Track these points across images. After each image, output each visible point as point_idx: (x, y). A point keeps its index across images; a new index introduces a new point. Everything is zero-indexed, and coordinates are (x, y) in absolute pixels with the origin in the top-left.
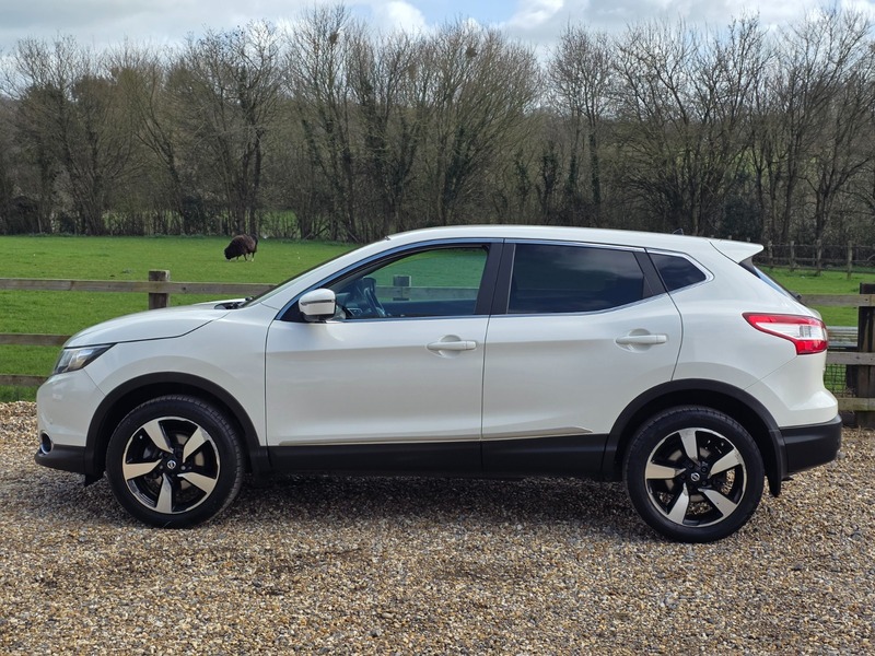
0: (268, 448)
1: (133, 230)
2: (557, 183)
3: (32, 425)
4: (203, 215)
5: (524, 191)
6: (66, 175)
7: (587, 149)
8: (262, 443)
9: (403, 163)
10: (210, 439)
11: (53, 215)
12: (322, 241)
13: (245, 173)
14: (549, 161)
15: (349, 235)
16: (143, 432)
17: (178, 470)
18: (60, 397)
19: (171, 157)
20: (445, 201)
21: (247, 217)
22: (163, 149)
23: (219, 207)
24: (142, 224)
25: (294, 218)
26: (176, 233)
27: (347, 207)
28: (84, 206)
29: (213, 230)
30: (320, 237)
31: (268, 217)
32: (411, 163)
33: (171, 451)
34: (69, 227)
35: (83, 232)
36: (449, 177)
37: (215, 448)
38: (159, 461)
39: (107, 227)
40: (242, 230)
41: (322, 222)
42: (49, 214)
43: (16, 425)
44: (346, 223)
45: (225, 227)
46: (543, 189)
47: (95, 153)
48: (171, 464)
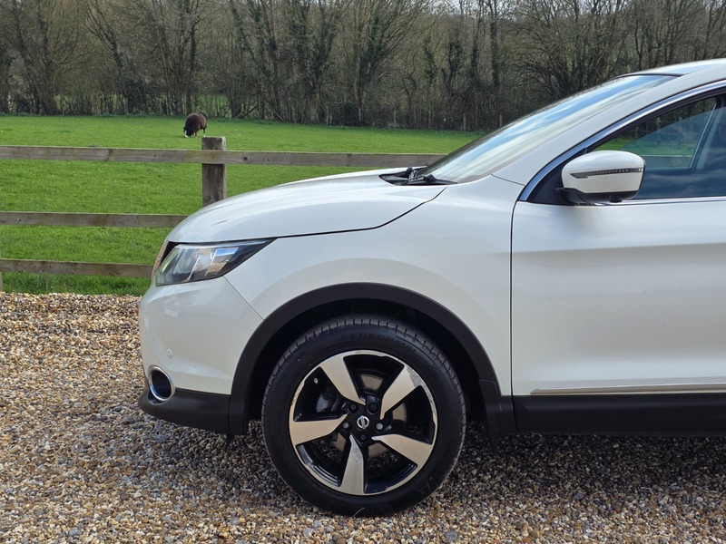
0: (513, 399)
1: (82, 110)
2: (461, 67)
3: (80, 327)
4: (144, 96)
5: (431, 75)
6: (20, 61)
7: (488, 37)
8: (505, 391)
9: (322, 49)
10: (423, 384)
11: (9, 97)
12: (252, 120)
13: (181, 58)
14: (454, 47)
15: (275, 115)
16: (320, 373)
17: (372, 430)
18: (175, 314)
19: (114, 44)
20: (360, 84)
21: (184, 99)
22: (107, 36)
23: (158, 90)
24: (89, 104)
25: (226, 99)
26: (121, 113)
27: (272, 89)
28: (38, 90)
29: (153, 110)
30: (249, 117)
31: (202, 98)
32: (330, 49)
33: (362, 401)
34: (24, 108)
35: (38, 112)
36: (364, 62)
37: (431, 398)
38: (344, 416)
39: (59, 107)
40: (179, 110)
41: (250, 104)
42: (6, 96)
43: (59, 327)
44: (272, 104)
45: (164, 107)
46: (448, 72)
47: (46, 41)
48: (363, 421)
